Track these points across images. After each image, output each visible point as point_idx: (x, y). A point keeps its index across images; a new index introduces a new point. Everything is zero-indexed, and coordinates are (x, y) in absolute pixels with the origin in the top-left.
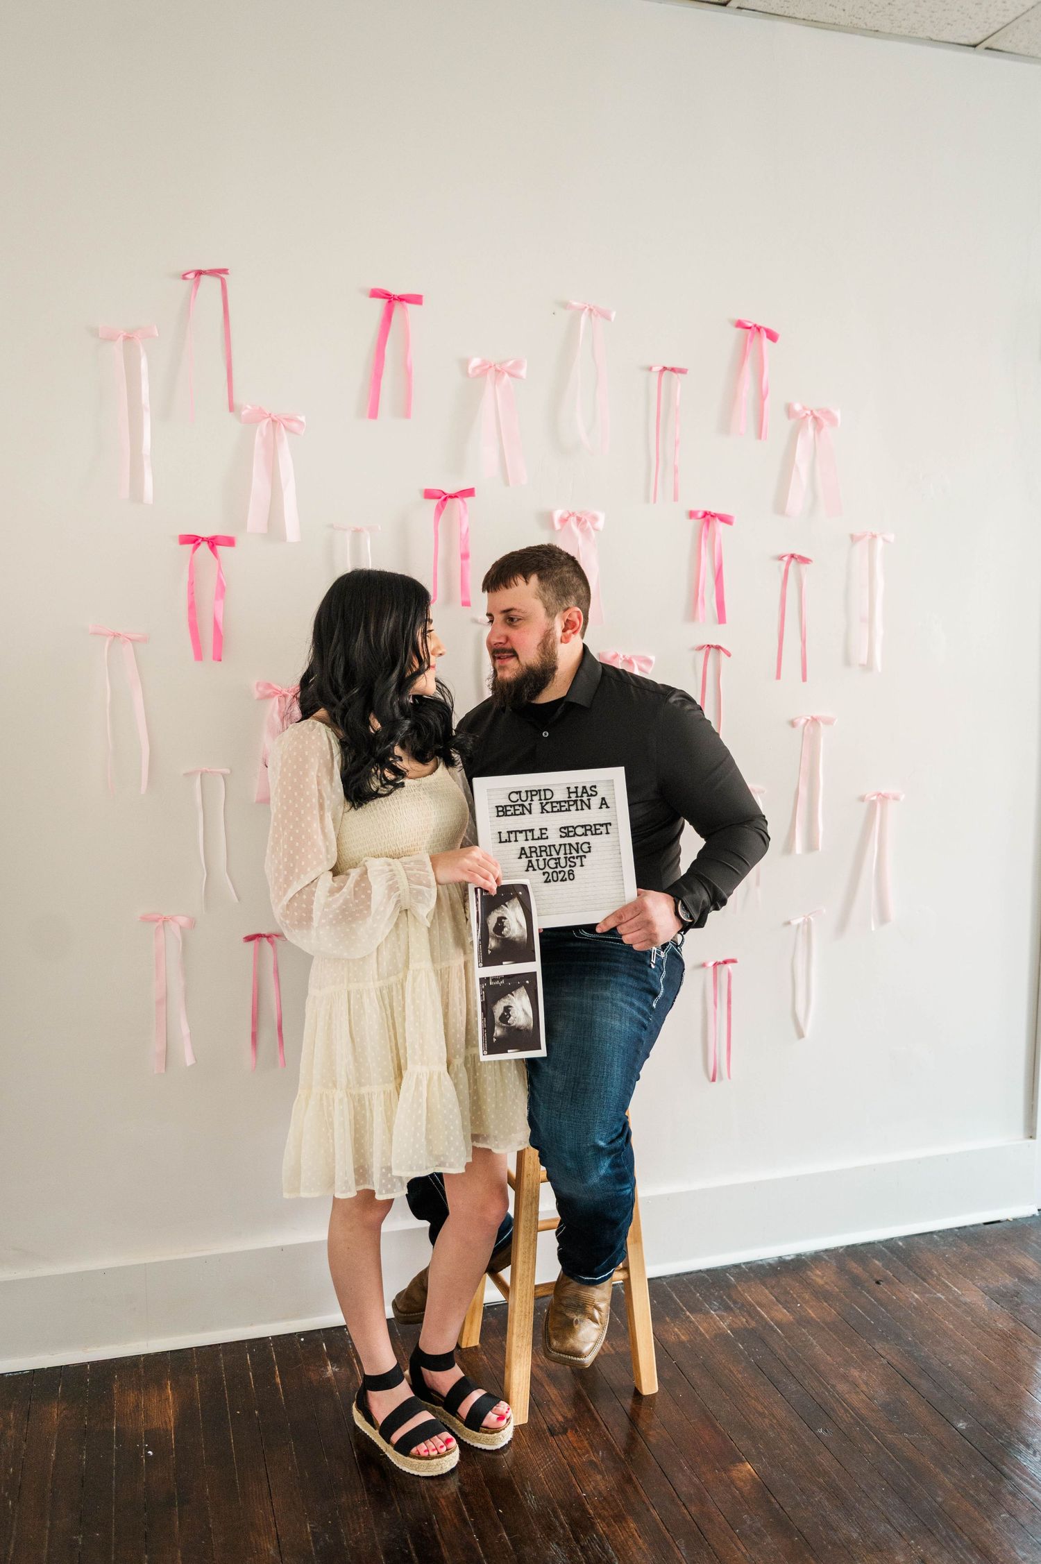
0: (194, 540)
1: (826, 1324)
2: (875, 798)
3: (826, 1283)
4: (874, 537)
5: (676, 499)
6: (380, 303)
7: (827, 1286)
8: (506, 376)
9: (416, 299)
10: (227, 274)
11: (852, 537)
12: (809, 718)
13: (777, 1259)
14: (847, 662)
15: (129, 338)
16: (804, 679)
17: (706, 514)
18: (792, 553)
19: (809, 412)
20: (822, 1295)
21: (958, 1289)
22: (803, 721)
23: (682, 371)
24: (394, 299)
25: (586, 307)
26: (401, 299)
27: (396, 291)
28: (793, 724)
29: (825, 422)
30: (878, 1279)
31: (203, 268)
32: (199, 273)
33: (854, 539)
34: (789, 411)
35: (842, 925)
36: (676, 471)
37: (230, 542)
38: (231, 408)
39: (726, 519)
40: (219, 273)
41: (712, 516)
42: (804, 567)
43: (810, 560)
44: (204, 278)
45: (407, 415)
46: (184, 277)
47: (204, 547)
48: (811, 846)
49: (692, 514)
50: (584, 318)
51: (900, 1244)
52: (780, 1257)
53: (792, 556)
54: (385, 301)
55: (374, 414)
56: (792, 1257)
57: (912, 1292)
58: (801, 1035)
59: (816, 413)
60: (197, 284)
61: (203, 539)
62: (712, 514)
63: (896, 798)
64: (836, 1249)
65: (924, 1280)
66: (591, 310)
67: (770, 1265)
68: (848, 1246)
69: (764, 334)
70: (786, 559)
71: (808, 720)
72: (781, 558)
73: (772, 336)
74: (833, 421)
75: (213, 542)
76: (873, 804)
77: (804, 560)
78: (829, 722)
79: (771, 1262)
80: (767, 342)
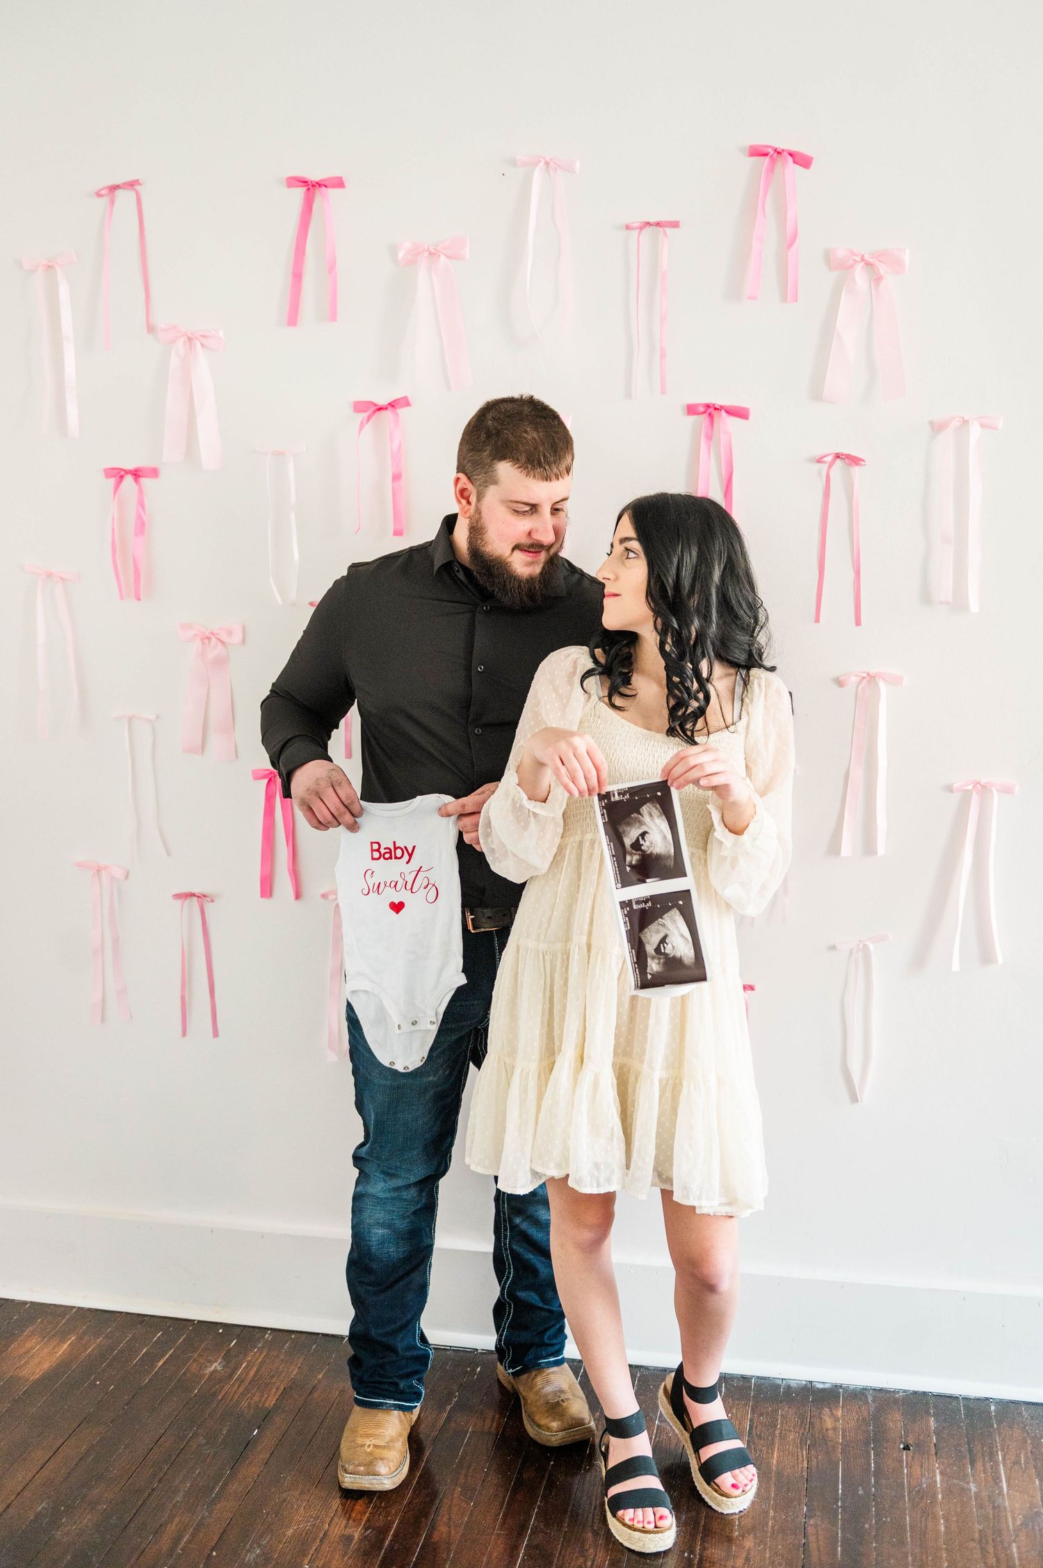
0: (118, 475)
1: (779, 1474)
2: (970, 787)
3: (835, 1429)
4: (965, 422)
5: (663, 392)
6: (299, 192)
7: (831, 1433)
8: (443, 258)
9: (339, 183)
10: (140, 184)
11: (931, 423)
12: (865, 675)
13: (804, 1383)
14: (927, 597)
15: (49, 267)
16: (858, 623)
17: (708, 406)
18: (837, 451)
19: (858, 259)
20: (815, 1440)
21: (1008, 1486)
22: (854, 679)
23: (675, 225)
24: (313, 186)
25: (540, 161)
26: (319, 184)
27: (315, 177)
28: (839, 683)
29: (882, 269)
30: (911, 1442)
31: (118, 182)
32: (114, 188)
33: (937, 428)
34: (830, 260)
35: (919, 959)
36: (663, 355)
37: (154, 473)
38: (151, 329)
39: (739, 413)
40: (132, 185)
41: (716, 409)
42: (856, 470)
43: (863, 460)
44: (119, 193)
45: (333, 317)
46: (99, 195)
47: (129, 479)
48: (869, 847)
49: (691, 410)
50: (538, 175)
51: (993, 1408)
52: (811, 1382)
53: (838, 456)
54: (304, 189)
55: (293, 320)
56: (827, 1386)
57: (938, 1471)
58: (854, 1099)
59: (867, 257)
60: (112, 202)
61: (127, 472)
62: (717, 407)
63: (1007, 790)
64: (895, 1392)
65: (972, 1463)
66: (547, 164)
67: (789, 1387)
68: (915, 1393)
69: (790, 159)
70: (829, 459)
71: (864, 678)
72: (819, 461)
73: (803, 161)
74: (896, 264)
75: (136, 474)
76: (966, 797)
77: (854, 461)
78: (896, 681)
79: (793, 1384)
80: (792, 169)
